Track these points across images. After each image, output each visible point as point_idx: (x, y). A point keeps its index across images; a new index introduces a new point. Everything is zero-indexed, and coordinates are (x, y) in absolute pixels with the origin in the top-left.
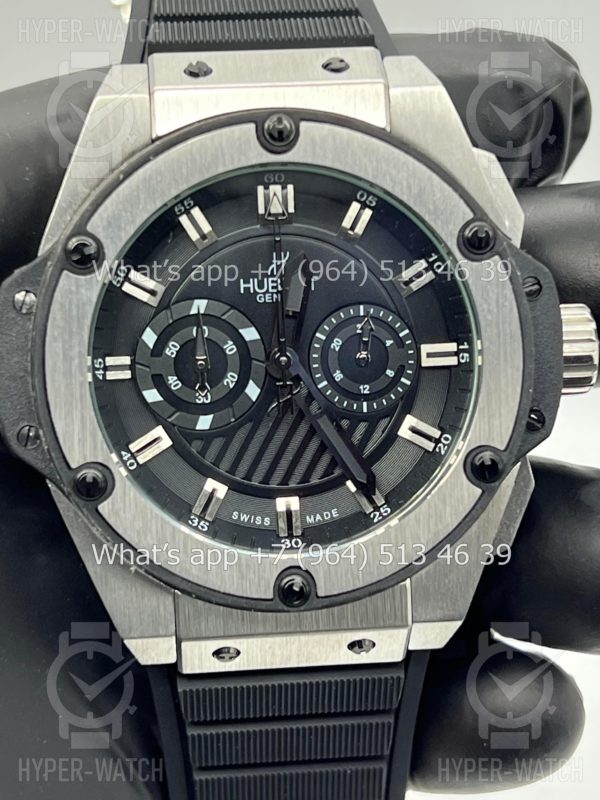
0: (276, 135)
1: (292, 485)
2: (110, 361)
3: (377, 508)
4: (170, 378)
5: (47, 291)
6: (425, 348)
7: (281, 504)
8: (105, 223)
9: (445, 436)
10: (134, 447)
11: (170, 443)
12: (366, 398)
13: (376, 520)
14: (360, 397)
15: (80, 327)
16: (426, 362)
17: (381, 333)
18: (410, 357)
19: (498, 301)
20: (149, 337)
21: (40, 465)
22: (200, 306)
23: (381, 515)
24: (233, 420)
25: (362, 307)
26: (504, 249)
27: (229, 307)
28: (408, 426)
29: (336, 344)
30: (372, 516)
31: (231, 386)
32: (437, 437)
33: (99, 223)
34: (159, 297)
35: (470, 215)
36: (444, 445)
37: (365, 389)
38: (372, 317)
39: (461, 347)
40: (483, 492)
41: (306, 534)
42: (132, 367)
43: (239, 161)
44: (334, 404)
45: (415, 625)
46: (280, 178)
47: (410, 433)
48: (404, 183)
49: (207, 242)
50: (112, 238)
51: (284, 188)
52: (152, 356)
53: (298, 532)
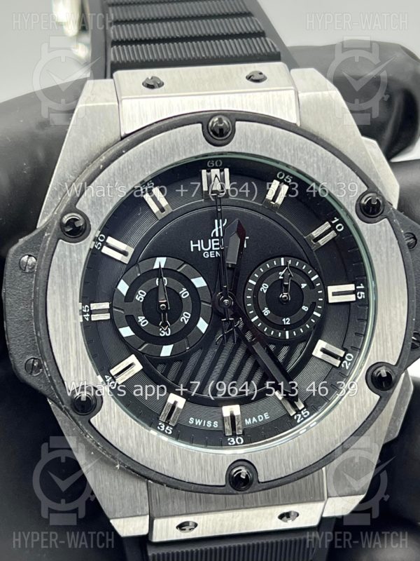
0: (218, 132)
2: (94, 306)
3: (299, 412)
4: (139, 317)
5: (47, 255)
6: (331, 289)
7: (226, 411)
8: (90, 202)
9: (348, 355)
10: (114, 371)
11: (141, 367)
12: (288, 328)
13: (298, 421)
14: (283, 328)
15: (73, 283)
16: (332, 299)
17: (298, 278)
18: (320, 296)
19: (387, 253)
20: (123, 287)
21: (43, 388)
22: (161, 262)
23: (302, 416)
24: (188, 348)
25: (282, 259)
26: (391, 213)
27: (183, 263)
28: (320, 348)
29: (264, 288)
30: (295, 418)
31: (186, 322)
32: (342, 355)
33: (85, 202)
34: (129, 256)
35: (366, 189)
36: (348, 362)
37: (286, 321)
38: (290, 267)
39: (358, 287)
40: (381, 397)
41: (246, 433)
42: (110, 311)
43: (190, 152)
44: (263, 333)
45: (330, 499)
46: (219, 163)
47: (322, 353)
48: (315, 165)
49: (164, 214)
50: (95, 214)
51: (222, 170)
52: (125, 301)
53: (240, 432)
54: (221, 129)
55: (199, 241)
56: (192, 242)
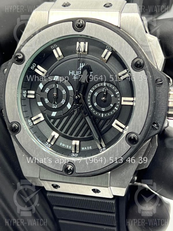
0: (78, 26)
1: (79, 137)
2: (29, 92)
3: (102, 148)
4: (46, 99)
5: (8, 69)
6: (123, 99)
7: (74, 142)
10: (33, 119)
11: (44, 119)
13: (100, 152)
14: (102, 112)
16: (123, 103)
17: (110, 92)
18: (118, 101)
19: (142, 85)
20: (41, 86)
22: (56, 78)
24: (62, 114)
25: (105, 83)
26: (146, 68)
28: (115, 123)
29: (96, 94)
30: (100, 150)
31: (63, 104)
33: (24, 49)
34: (45, 74)
35: (137, 56)
36: (125, 130)
37: (103, 109)
38: (108, 87)
40: (131, 147)
42: (35, 95)
43: (67, 33)
44: (93, 113)
45: (111, 187)
46: (83, 40)
47: (116, 125)
48: (116, 44)
49: (60, 58)
51: (85, 43)
52: (41, 92)
53: (78, 152)
54: (79, 25)
55: (73, 71)
56: (70, 71)
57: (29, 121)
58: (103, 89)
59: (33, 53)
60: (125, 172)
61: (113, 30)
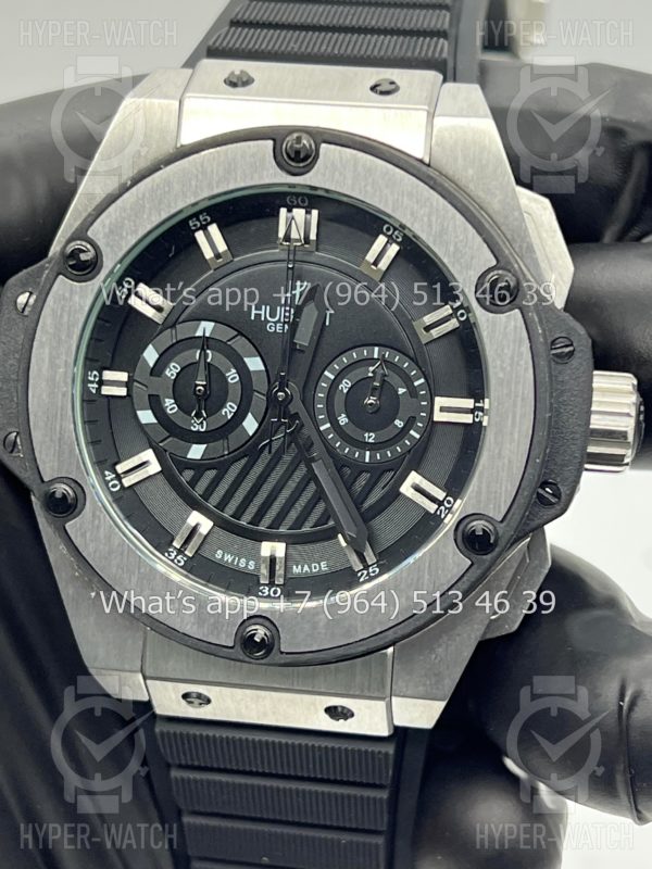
0: (293, 156)
1: (282, 530)
2: (108, 375)
3: (366, 567)
4: (167, 400)
6: (440, 401)
7: (266, 549)
8: (107, 230)
9: (448, 498)
10: (120, 468)
11: (159, 469)
12: (370, 447)
13: (362, 580)
14: (364, 446)
15: (69, 336)
16: (438, 417)
17: (394, 379)
18: (422, 409)
19: (512, 358)
20: (151, 355)
22: (206, 328)
23: (368, 573)
24: (226, 453)
25: (376, 349)
27: (236, 333)
28: (411, 484)
29: (345, 385)
30: (359, 574)
31: (229, 417)
32: (441, 499)
33: (101, 229)
34: (164, 314)
35: (494, 263)
36: (446, 508)
37: (370, 437)
38: (386, 362)
39: (477, 405)
40: (472, 563)
41: (288, 584)
42: (128, 385)
43: (253, 178)
44: (335, 449)
45: (394, 699)
46: (303, 201)
47: (413, 490)
48: (426, 219)
49: (220, 261)
50: (112, 247)
51: (309, 213)
52: (151, 374)
53: (280, 581)
54: (298, 152)
57: (110, 476)
58: (371, 369)
59: (134, 241)
60: (444, 646)
61: (415, 172)
